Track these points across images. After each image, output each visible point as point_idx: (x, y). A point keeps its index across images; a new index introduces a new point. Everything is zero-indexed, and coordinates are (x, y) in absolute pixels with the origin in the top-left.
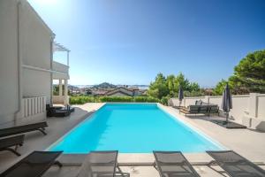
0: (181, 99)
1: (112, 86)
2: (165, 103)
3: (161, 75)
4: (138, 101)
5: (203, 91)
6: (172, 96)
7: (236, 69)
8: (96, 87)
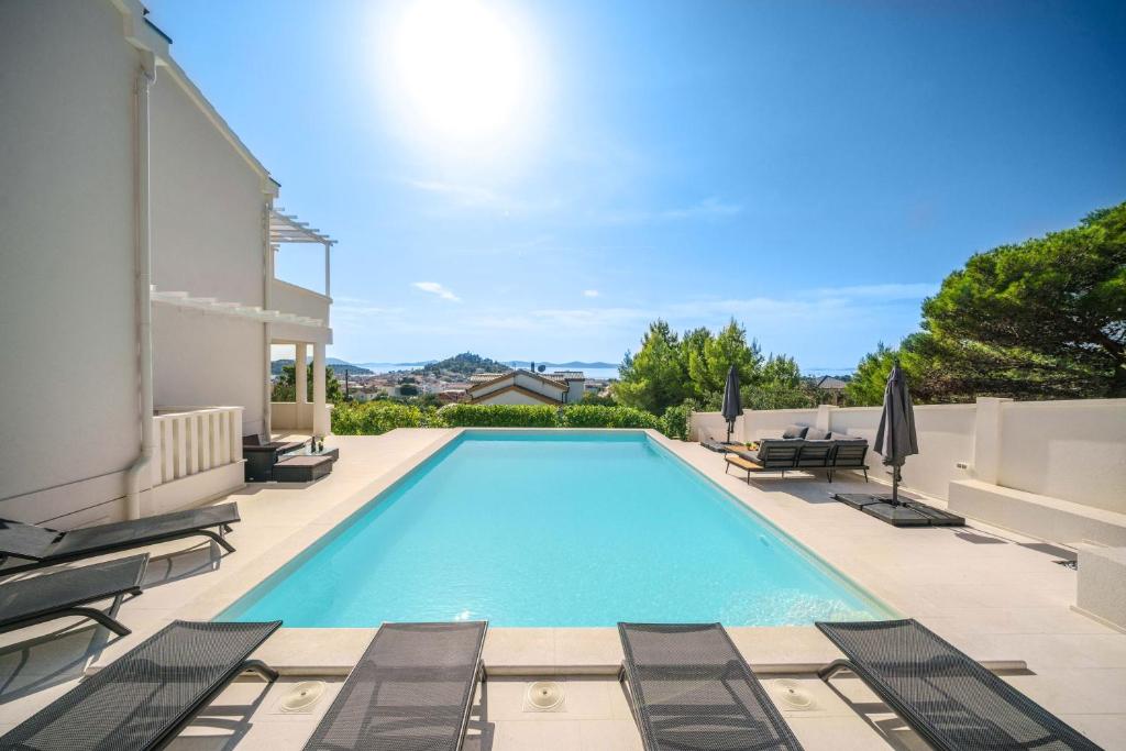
0: (731, 418)
1: (488, 366)
2: (679, 430)
3: (662, 329)
4: (579, 421)
5: (813, 387)
6: (702, 404)
7: (929, 309)
8: (434, 369)
